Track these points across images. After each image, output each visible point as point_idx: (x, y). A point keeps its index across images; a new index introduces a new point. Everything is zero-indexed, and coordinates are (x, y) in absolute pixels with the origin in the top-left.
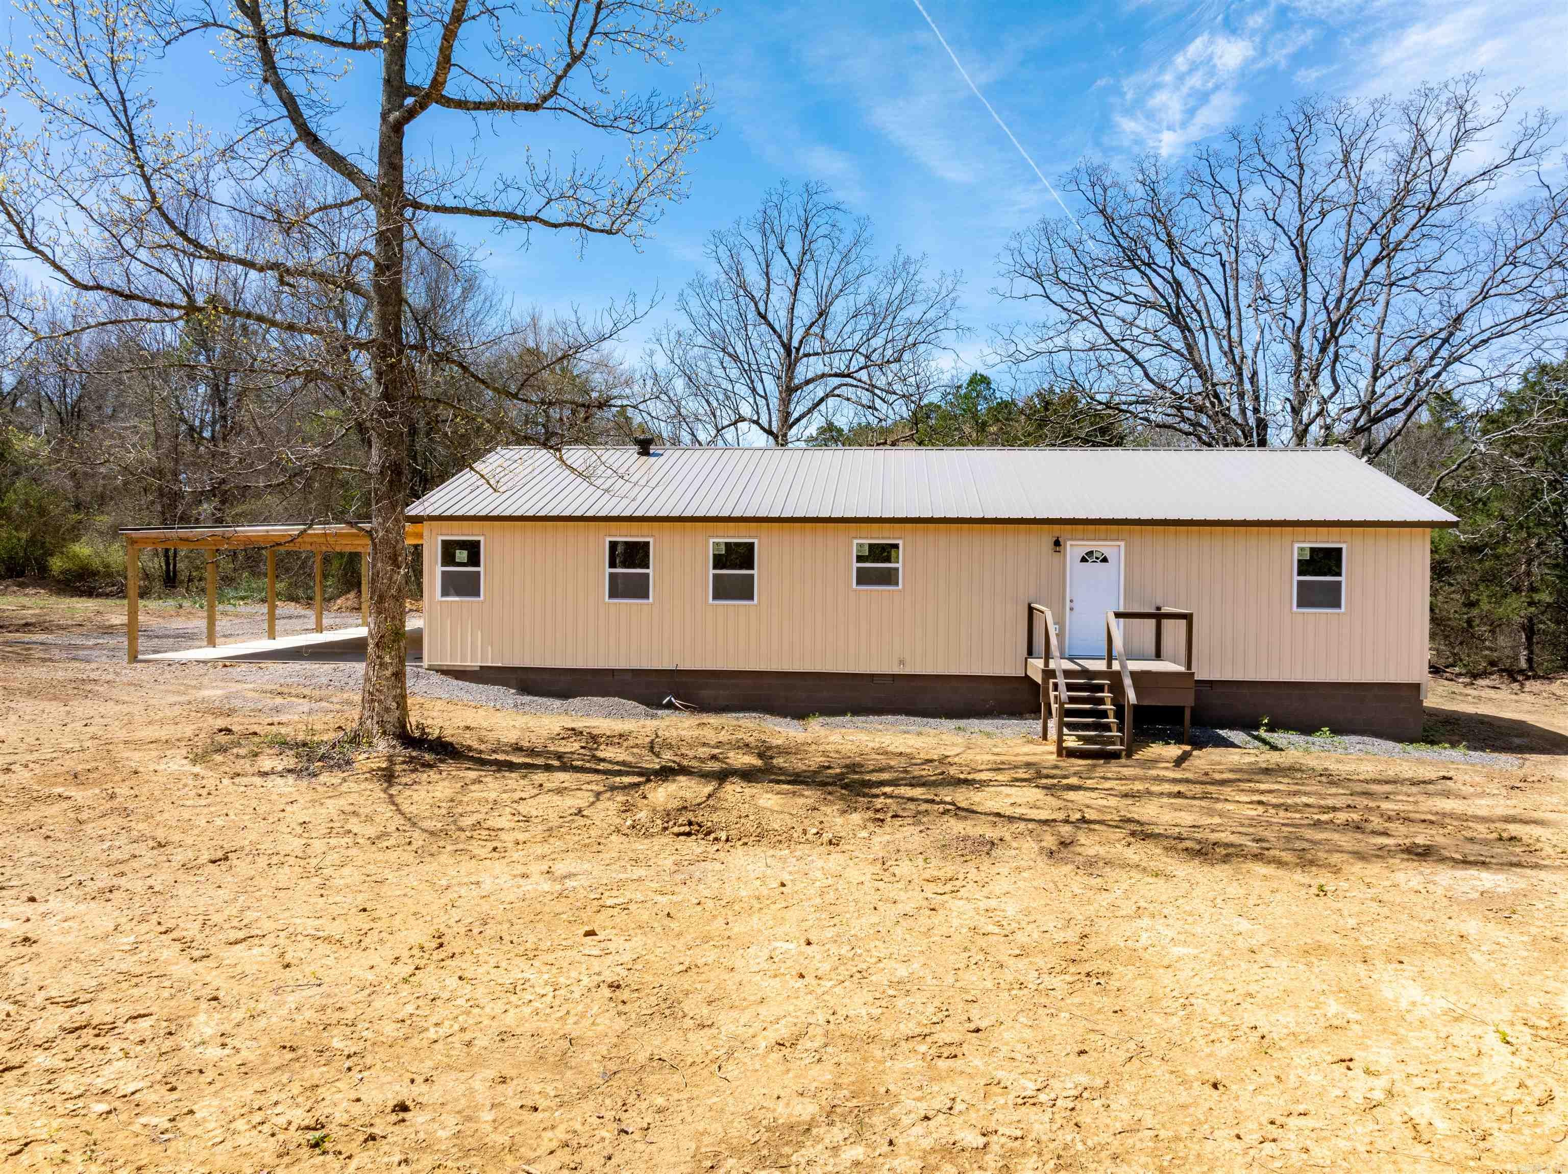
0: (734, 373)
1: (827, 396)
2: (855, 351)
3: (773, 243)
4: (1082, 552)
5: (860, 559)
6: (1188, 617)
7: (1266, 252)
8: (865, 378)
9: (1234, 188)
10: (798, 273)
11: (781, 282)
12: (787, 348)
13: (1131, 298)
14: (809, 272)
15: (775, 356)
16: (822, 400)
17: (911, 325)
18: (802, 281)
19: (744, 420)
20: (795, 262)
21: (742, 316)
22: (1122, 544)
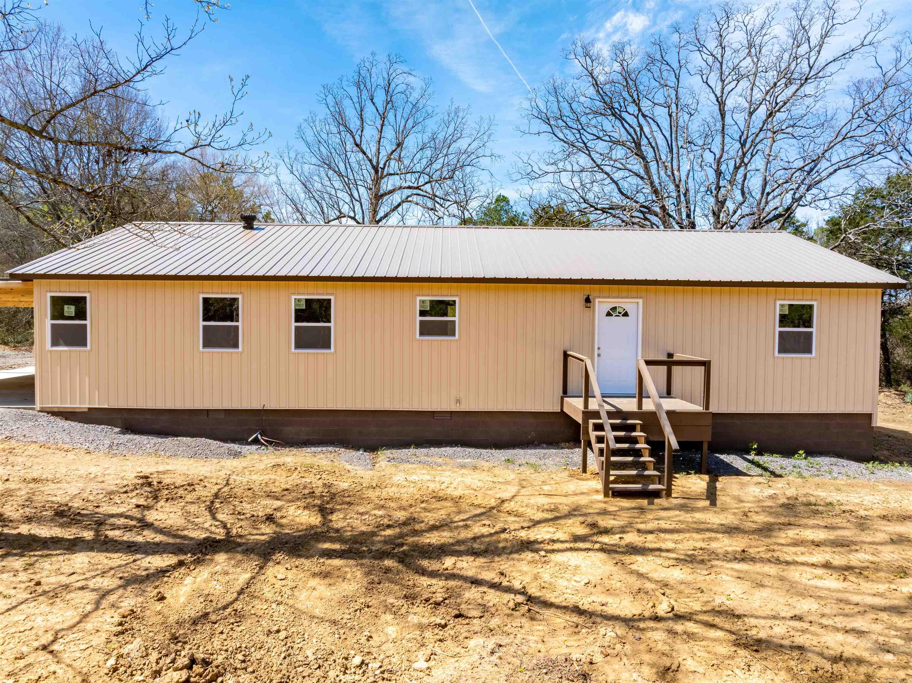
0: (338, 184)
1: (403, 202)
2: (422, 172)
3: (365, 95)
4: (607, 307)
5: (423, 313)
6: (706, 364)
7: (693, 112)
8: (429, 190)
9: (675, 65)
10: (383, 118)
11: (372, 123)
12: (376, 169)
13: (607, 138)
14: (390, 116)
15: (368, 174)
16: (399, 205)
17: (460, 153)
18: (386, 122)
19: (344, 217)
20: (381, 110)
21: (343, 143)
22: (641, 301)
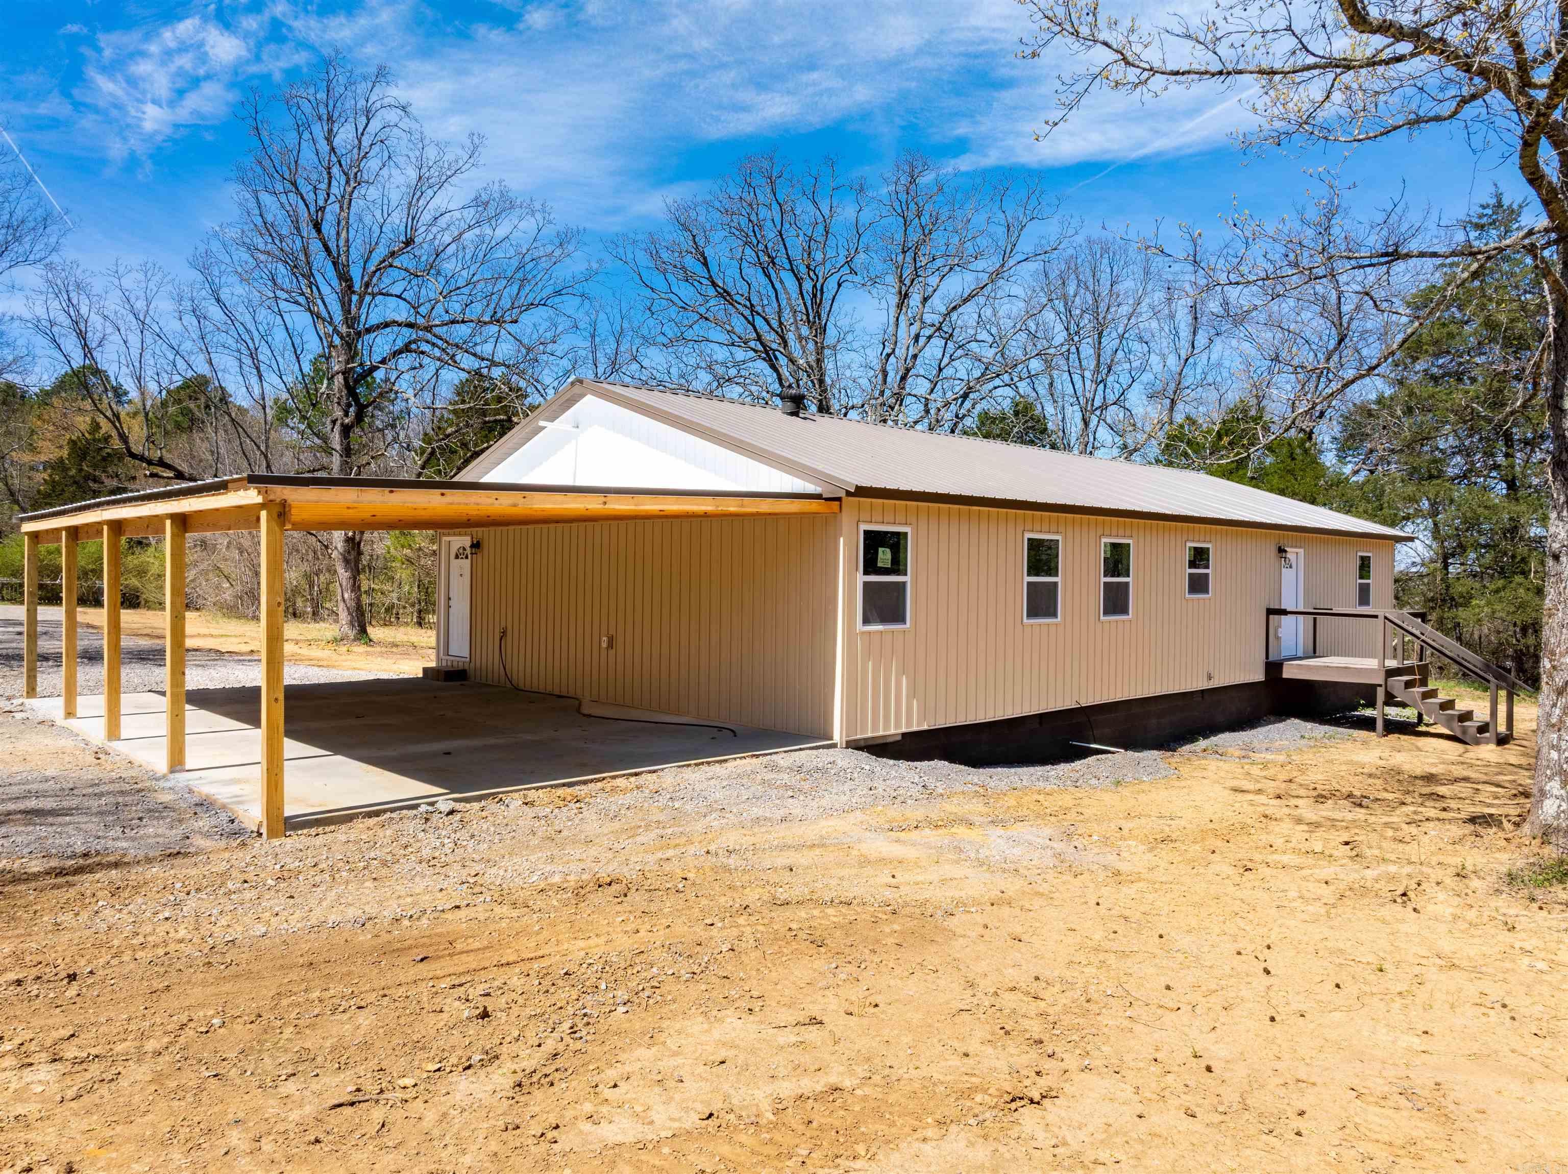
22: (1301, 551)
